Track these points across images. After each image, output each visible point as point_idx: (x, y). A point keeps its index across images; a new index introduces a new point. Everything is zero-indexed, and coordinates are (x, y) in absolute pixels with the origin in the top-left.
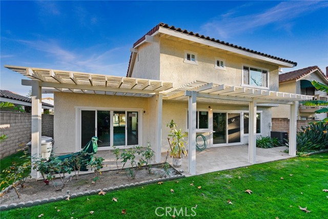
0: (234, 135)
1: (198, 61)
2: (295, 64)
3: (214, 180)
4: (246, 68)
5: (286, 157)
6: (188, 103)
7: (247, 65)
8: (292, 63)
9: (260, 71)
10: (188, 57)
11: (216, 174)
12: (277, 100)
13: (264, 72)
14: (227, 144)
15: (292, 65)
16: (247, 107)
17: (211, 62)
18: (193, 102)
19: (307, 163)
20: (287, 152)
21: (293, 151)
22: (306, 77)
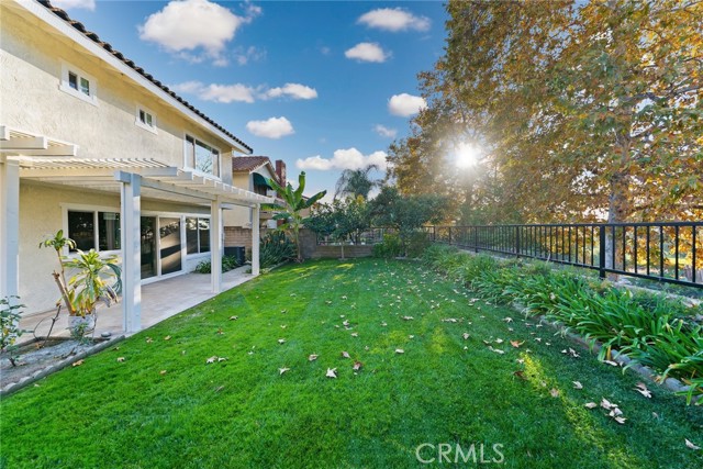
0: (171, 258)
1: (100, 97)
2: (251, 151)
3: (179, 326)
4: (189, 139)
5: (249, 278)
6: (119, 197)
7: (191, 135)
8: (248, 148)
9: (209, 149)
10: (73, 79)
11: (176, 318)
12: (241, 201)
13: (215, 152)
14: (159, 277)
15: (248, 151)
16: (208, 209)
17: (129, 110)
18: (135, 195)
19: (272, 278)
20: (250, 272)
21: (256, 270)
22: (260, 170)
